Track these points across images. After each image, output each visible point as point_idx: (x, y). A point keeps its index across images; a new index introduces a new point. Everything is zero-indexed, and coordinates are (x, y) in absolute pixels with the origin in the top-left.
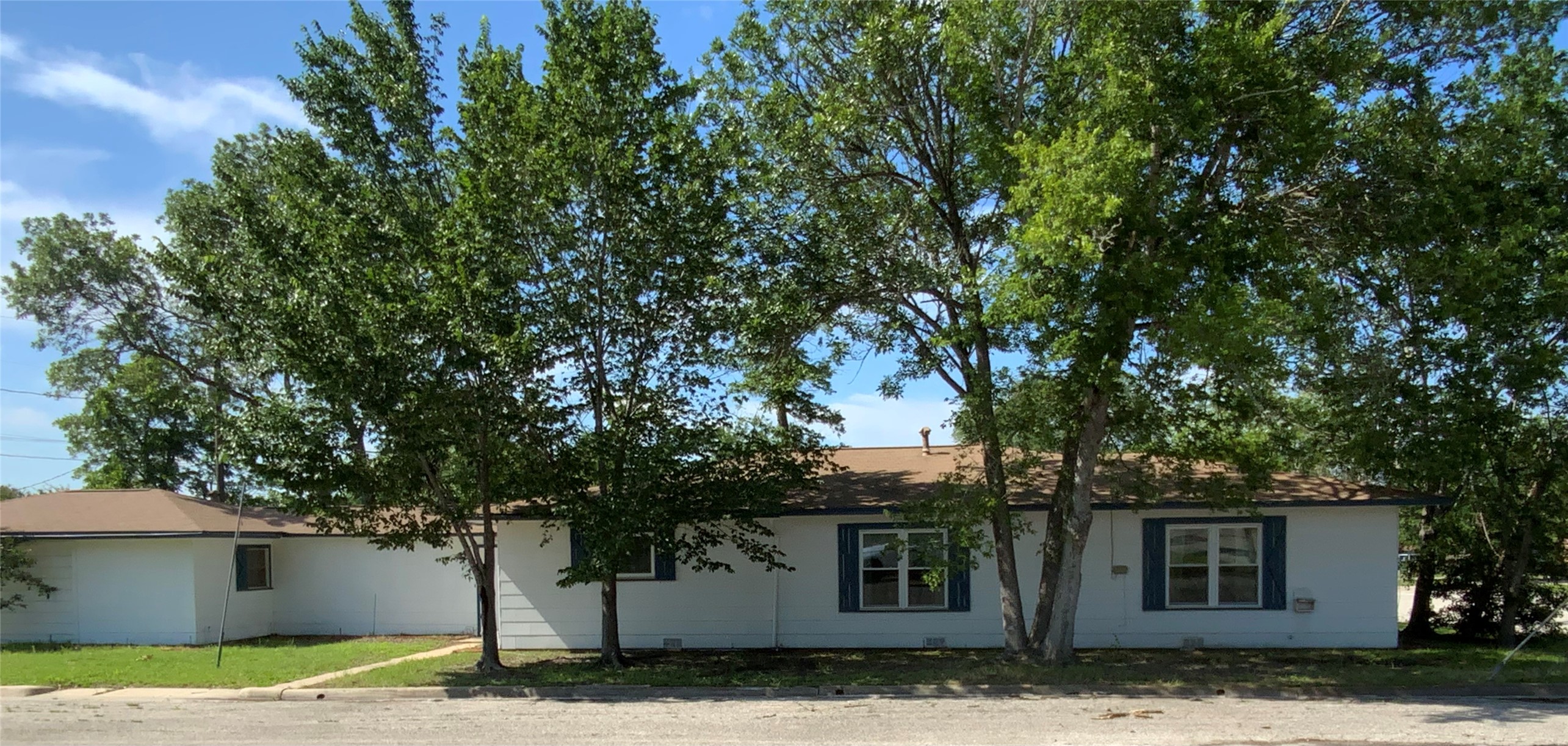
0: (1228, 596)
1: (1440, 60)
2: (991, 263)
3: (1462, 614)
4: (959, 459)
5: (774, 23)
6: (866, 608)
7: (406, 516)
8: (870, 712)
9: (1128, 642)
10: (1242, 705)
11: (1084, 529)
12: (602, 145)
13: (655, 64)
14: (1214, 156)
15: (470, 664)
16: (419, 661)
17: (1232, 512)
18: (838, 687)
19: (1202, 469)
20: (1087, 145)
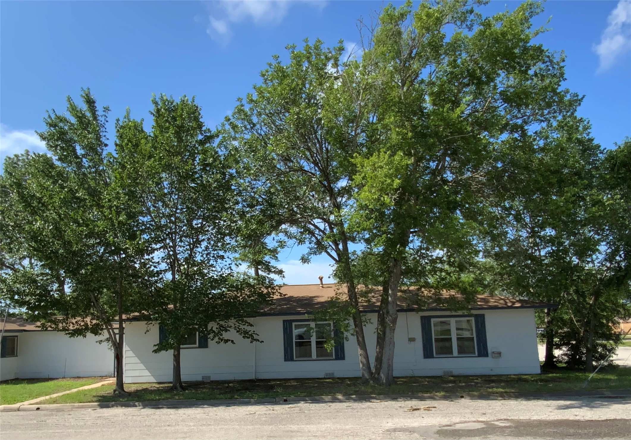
0: (462, 351)
1: (531, 122)
2: (346, 206)
3: (568, 357)
4: (337, 290)
5: (251, 109)
6: (297, 359)
7: (83, 321)
8: (300, 410)
9: (417, 374)
10: (473, 403)
11: (394, 321)
12: (177, 160)
13: (200, 126)
14: (439, 161)
15: (110, 391)
16: (85, 390)
17: (460, 313)
18: (285, 398)
19: (445, 293)
20: (385, 159)
